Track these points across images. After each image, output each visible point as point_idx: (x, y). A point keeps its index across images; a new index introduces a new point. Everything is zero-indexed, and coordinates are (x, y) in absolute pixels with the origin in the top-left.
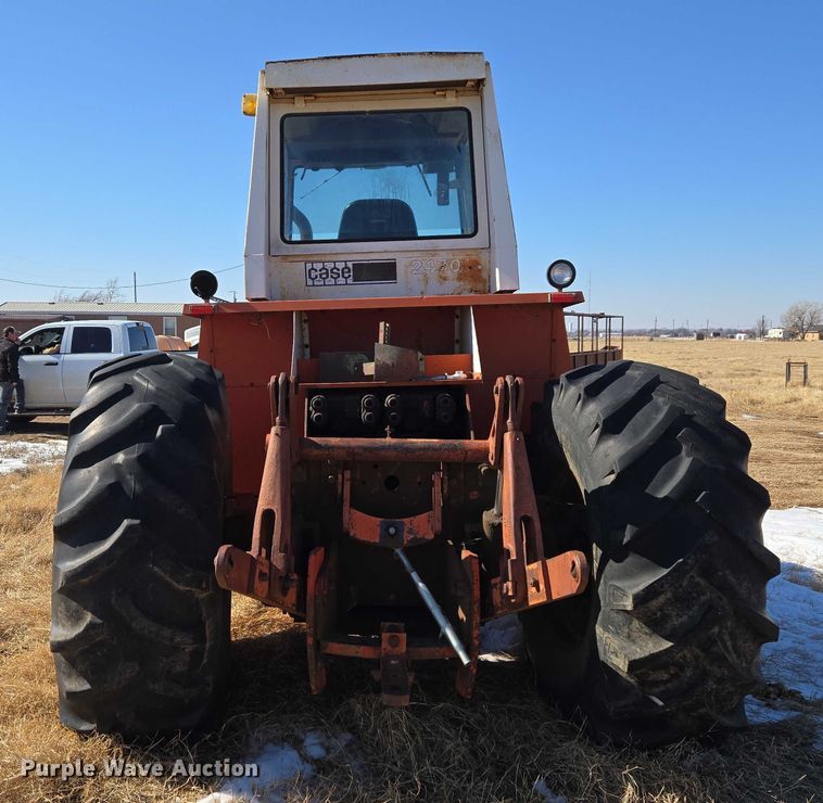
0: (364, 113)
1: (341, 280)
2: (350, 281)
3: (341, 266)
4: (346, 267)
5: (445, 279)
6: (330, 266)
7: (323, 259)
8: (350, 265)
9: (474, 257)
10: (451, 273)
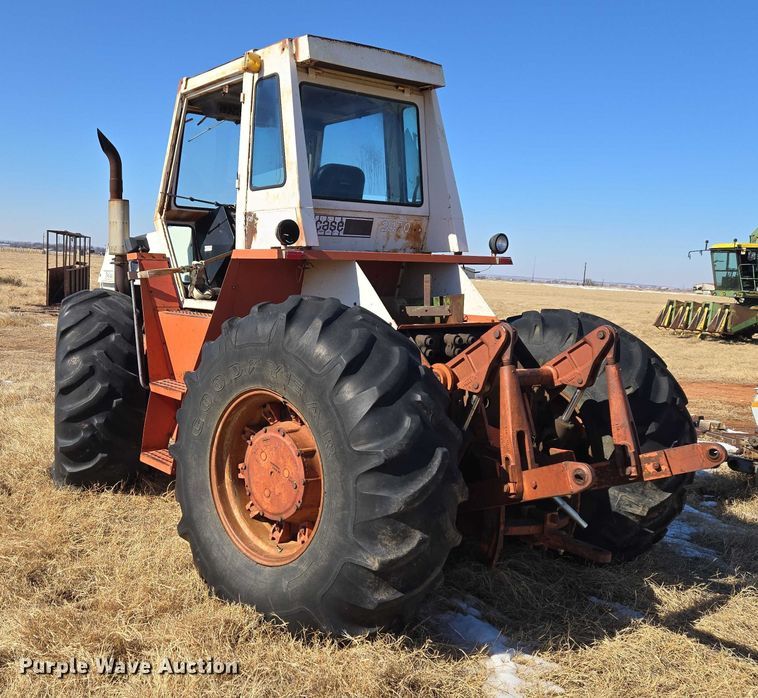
0: (355, 93)
1: (336, 232)
2: (341, 234)
3: (338, 220)
4: (342, 222)
5: (399, 237)
6: (331, 219)
7: (327, 213)
8: (344, 220)
9: (419, 222)
10: (403, 233)
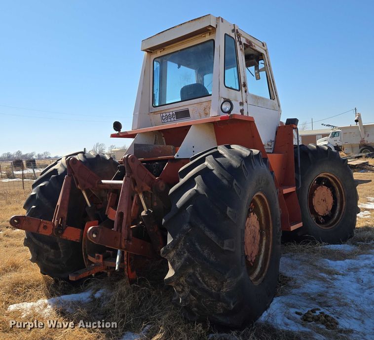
1: (172, 119)
2: (175, 119)
3: (171, 113)
4: (173, 114)
5: (207, 114)
6: (168, 114)
7: (166, 111)
8: (174, 113)
10: (208, 111)
